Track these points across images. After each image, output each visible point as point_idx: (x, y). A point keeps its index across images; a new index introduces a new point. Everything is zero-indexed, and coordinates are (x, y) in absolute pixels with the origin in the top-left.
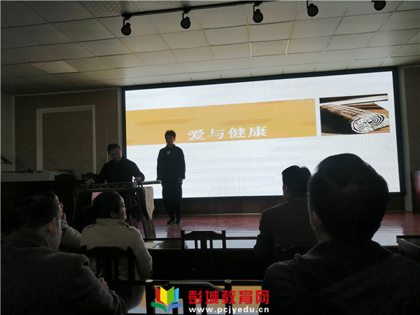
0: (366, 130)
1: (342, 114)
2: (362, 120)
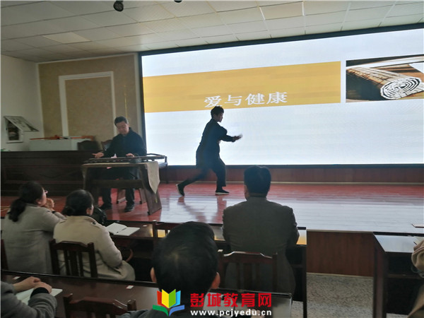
0: (397, 95)
1: (371, 78)
2: (393, 85)
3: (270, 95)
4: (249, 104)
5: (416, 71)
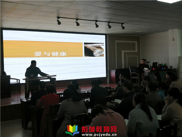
0: (97, 55)
1: (91, 49)
2: (96, 52)
4: (53, 56)
5: (102, 48)
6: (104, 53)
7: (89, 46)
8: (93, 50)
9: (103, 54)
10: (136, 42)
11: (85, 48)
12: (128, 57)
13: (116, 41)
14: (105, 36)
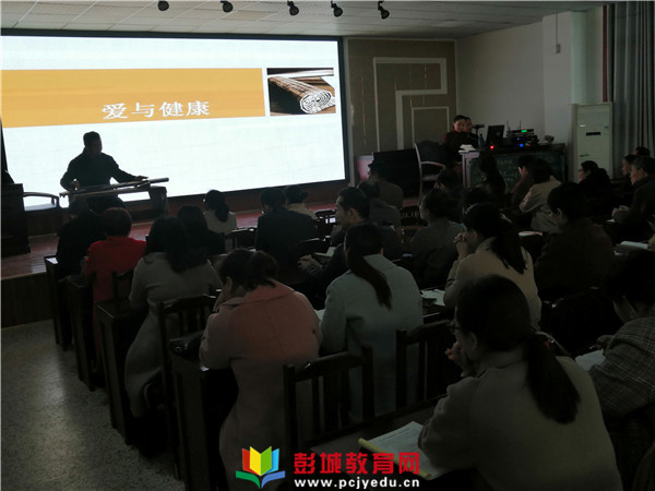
0: (314, 110)
1: (293, 91)
2: (310, 98)
3: (190, 104)
4: (164, 115)
5: (327, 84)
6: (337, 100)
7: (284, 79)
8: (298, 93)
9: (331, 103)
10: (443, 62)
11: (273, 86)
12: (415, 112)
13: (375, 61)
14: (335, 43)
